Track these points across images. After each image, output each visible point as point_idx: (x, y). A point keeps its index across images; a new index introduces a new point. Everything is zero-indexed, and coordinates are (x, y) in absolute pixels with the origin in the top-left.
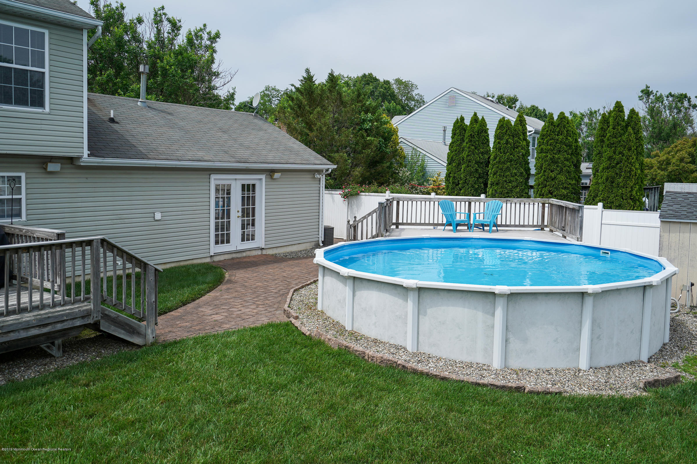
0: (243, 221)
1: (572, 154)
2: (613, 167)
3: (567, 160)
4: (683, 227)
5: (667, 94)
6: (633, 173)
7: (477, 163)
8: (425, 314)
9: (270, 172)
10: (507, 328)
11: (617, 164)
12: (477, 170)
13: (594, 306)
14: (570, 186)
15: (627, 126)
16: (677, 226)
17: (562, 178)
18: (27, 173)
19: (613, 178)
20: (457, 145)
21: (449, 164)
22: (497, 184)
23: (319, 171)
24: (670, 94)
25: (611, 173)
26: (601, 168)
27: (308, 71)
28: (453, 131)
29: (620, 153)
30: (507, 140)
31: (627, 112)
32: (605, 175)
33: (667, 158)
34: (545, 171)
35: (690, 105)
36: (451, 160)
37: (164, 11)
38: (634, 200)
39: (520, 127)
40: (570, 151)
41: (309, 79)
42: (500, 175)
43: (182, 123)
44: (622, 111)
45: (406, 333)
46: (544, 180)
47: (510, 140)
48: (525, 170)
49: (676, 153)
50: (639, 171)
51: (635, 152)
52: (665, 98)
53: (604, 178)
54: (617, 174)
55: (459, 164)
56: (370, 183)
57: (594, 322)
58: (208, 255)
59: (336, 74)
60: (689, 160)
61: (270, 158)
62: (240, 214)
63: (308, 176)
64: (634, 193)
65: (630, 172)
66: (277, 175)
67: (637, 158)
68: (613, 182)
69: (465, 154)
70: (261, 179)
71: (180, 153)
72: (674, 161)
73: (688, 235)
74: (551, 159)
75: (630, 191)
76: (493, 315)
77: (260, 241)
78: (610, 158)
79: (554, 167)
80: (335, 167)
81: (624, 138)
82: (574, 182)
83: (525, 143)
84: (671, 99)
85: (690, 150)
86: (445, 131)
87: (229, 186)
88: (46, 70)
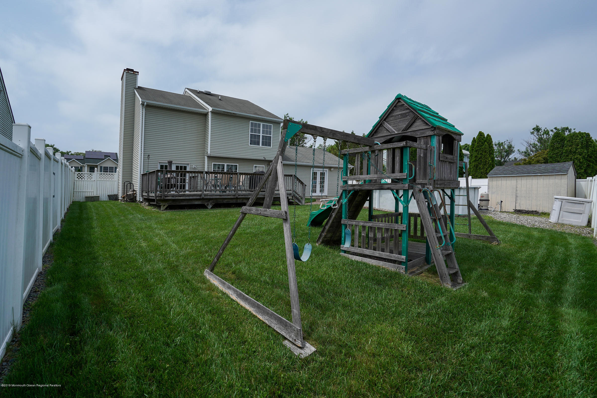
0: (320, 185)
2: (477, 160)
4: (498, 178)
9: (330, 168)
11: (479, 159)
15: (484, 142)
16: (495, 179)
18: (265, 166)
19: (477, 165)
25: (476, 163)
29: (481, 154)
37: (288, 115)
43: (301, 152)
49: (535, 158)
53: (474, 165)
58: (309, 196)
61: (330, 163)
62: (320, 183)
65: (486, 162)
66: (332, 169)
67: (489, 156)
68: (477, 167)
70: (326, 171)
71: (302, 161)
73: (501, 182)
75: (486, 171)
77: (325, 193)
78: (476, 157)
81: (483, 147)
87: (316, 173)
88: (272, 136)
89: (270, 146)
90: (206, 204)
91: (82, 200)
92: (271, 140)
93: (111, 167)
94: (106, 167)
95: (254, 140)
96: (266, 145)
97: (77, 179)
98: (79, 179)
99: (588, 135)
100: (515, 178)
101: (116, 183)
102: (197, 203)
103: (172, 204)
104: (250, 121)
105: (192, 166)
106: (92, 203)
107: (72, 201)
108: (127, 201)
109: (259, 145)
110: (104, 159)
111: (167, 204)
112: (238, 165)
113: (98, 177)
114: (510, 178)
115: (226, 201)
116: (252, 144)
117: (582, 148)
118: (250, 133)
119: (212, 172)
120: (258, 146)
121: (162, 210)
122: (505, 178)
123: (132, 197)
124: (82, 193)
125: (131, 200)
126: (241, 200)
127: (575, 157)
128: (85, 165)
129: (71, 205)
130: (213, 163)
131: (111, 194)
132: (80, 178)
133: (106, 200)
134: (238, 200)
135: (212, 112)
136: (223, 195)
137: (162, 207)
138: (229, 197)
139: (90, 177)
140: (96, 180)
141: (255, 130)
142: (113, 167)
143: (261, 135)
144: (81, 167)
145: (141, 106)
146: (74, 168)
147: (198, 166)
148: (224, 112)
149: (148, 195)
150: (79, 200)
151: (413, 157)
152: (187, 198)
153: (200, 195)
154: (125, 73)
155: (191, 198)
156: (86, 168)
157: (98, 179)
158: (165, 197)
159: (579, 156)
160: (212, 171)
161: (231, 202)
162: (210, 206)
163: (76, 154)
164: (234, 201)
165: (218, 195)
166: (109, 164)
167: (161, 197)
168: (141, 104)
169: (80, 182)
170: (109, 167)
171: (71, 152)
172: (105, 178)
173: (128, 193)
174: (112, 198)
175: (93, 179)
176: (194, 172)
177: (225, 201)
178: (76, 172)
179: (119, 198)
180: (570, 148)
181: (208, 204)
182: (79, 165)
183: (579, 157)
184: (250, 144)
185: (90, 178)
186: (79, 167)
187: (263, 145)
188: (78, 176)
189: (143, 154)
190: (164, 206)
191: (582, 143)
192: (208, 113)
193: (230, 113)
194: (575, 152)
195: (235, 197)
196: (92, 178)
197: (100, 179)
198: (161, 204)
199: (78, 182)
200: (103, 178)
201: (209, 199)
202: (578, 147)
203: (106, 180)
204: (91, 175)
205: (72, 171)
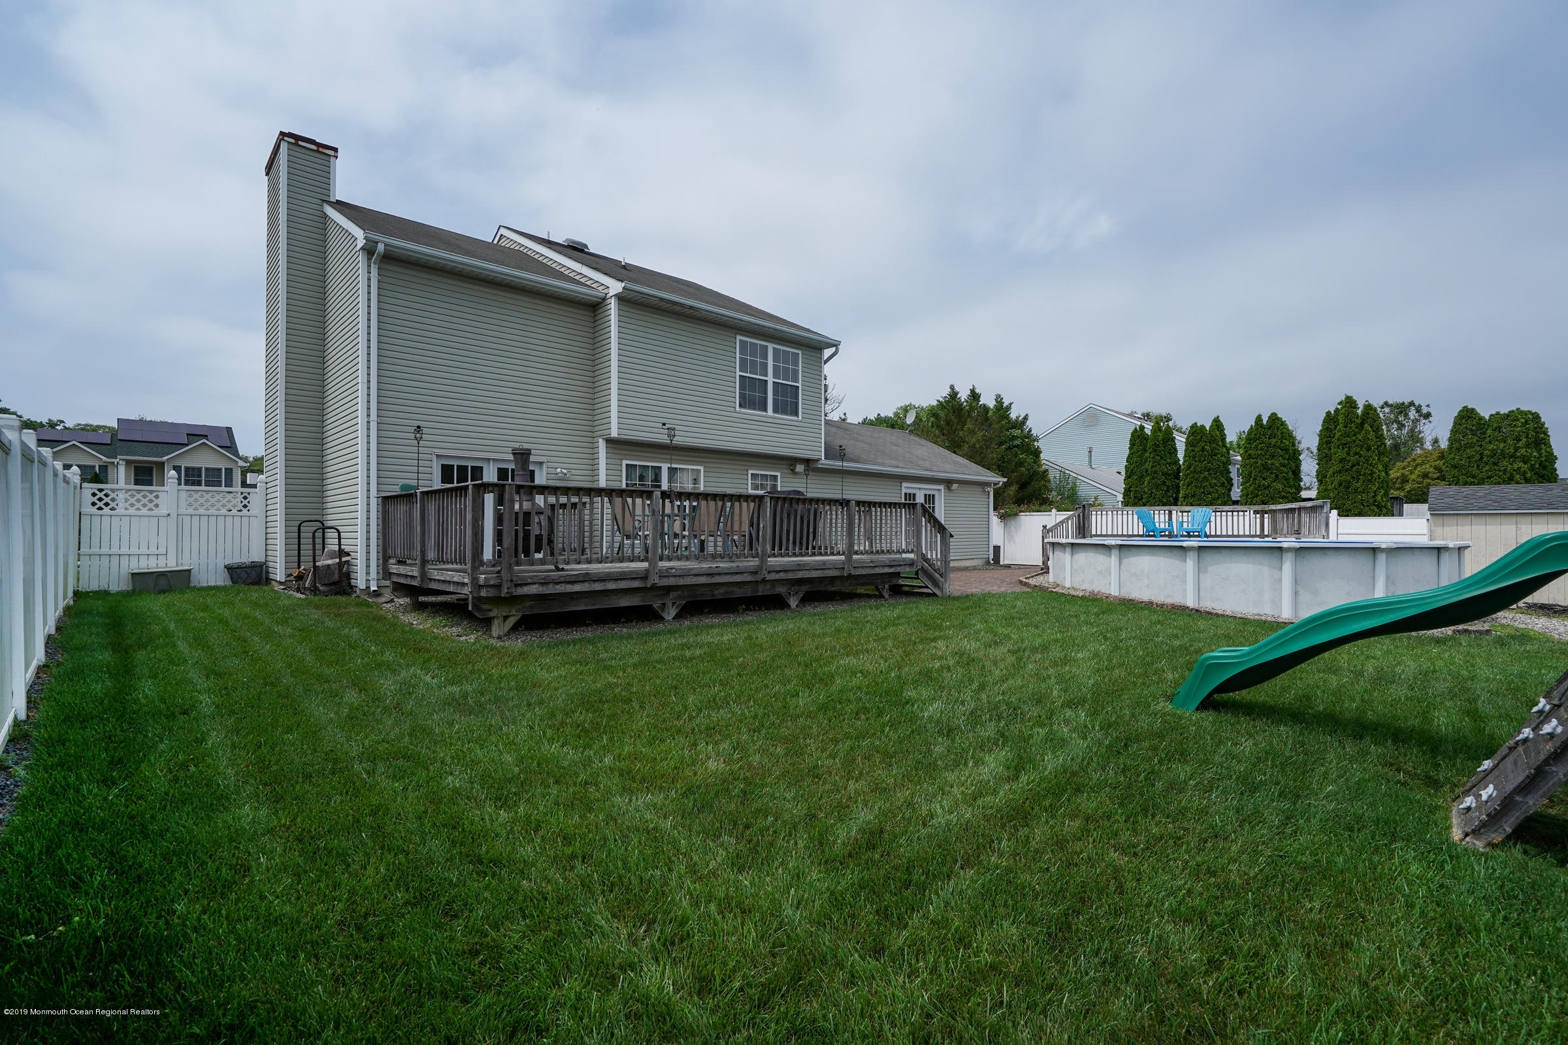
1: (1289, 459)
2: (1347, 471)
3: (1284, 466)
4: (1460, 519)
5: (1381, 403)
6: (1375, 476)
7: (1164, 474)
8: (1206, 571)
9: (948, 483)
10: (1295, 581)
11: (1353, 466)
12: (1164, 483)
13: (1387, 563)
14: (1288, 495)
15: (1362, 424)
16: (1453, 520)
17: (1279, 486)
18: (781, 473)
19: (1348, 483)
20: (1138, 456)
21: (1128, 477)
22: (1192, 496)
23: (987, 484)
24: (1386, 403)
25: (1346, 477)
26: (1330, 472)
27: (952, 387)
28: (1131, 441)
29: (1356, 454)
30: (1203, 448)
31: (1361, 405)
32: (1337, 479)
33: (1403, 474)
34: (1255, 479)
35: (1420, 416)
36: (1130, 474)
38: (1379, 507)
39: (1218, 433)
40: (1287, 457)
41: (954, 394)
42: (1196, 487)
44: (1356, 407)
45: (1185, 590)
46: (1255, 489)
47: (1207, 447)
48: (1226, 479)
49: (1415, 469)
50: (1383, 474)
51: (1376, 452)
52: (1379, 410)
53: (1336, 483)
54: (1353, 478)
55: (1142, 477)
56: (1029, 502)
57: (1388, 577)
59: (977, 391)
60: (1436, 476)
61: (948, 469)
63: (979, 489)
64: (1379, 498)
66: (955, 486)
67: (1379, 459)
68: (1348, 488)
69: (1148, 465)
70: (939, 490)
71: (879, 461)
72: (1413, 477)
74: (1263, 465)
76: (1281, 569)
78: (1342, 461)
79: (1266, 474)
80: (1005, 480)
81: (1360, 437)
82: (1294, 490)
83: (1224, 450)
84: (1387, 410)
85: (1437, 463)
86: (1090, 452)
87: (914, 495)
88: (799, 385)
89: (797, 414)
90: (656, 605)
91: (117, 582)
92: (797, 398)
93: (214, 469)
94: (193, 469)
95: (752, 395)
96: (784, 412)
97: (94, 510)
98: (100, 509)
99: (1536, 417)
100: (1513, 519)
101: (257, 526)
102: (625, 602)
103: (536, 611)
104: (739, 338)
105: (552, 471)
106: (161, 598)
107: (70, 594)
108: (314, 590)
109: (765, 410)
110: (187, 445)
111: (518, 611)
112: (702, 468)
113: (183, 504)
114: (1498, 519)
115: (722, 591)
116: (745, 408)
117: (1527, 446)
118: (738, 373)
119: (623, 491)
120: (764, 413)
121: (499, 638)
122: (1483, 519)
123: (336, 577)
124: (115, 560)
125: (333, 587)
126: (768, 586)
127: (1515, 466)
128: (116, 461)
129: (67, 609)
130: (625, 462)
131: (237, 559)
132: (107, 504)
133: (220, 583)
134: (760, 588)
135: (620, 298)
136: (719, 574)
137: (496, 623)
138: (738, 578)
139: (151, 501)
140: (174, 515)
141: (753, 363)
142: (220, 470)
143: (770, 379)
144: (104, 468)
145: (362, 258)
146: (75, 468)
147: (574, 472)
148: (662, 299)
149: (423, 574)
150: (104, 586)
151: (1162, 458)
152: (598, 587)
153: (644, 576)
154: (284, 147)
155: (611, 586)
156: (122, 469)
157: (182, 510)
158: (517, 585)
159: (1521, 465)
160: (624, 486)
161: (738, 593)
162: (670, 613)
163: (82, 429)
164: (748, 592)
165: (701, 571)
166: (204, 460)
167: (498, 586)
168: (363, 249)
169: (106, 520)
170: (207, 469)
171: (62, 422)
172: (213, 505)
173: (317, 564)
174: (244, 575)
175: (163, 511)
176: (566, 491)
177: (719, 593)
178: (85, 485)
179: (272, 576)
180: (1502, 445)
181: (664, 604)
182: (96, 459)
183: (1525, 467)
184: (741, 406)
185: (151, 505)
186: (94, 467)
187: (775, 411)
188: (95, 499)
189: (374, 426)
190: (506, 618)
191: (1528, 434)
192: (604, 299)
193: (682, 305)
194: (1513, 456)
195: (759, 578)
196: (157, 506)
197: (190, 511)
198: (492, 614)
199: (96, 520)
200: (202, 505)
201: (668, 589)
202: (1520, 444)
203: (217, 513)
204: (151, 496)
205: (66, 481)
